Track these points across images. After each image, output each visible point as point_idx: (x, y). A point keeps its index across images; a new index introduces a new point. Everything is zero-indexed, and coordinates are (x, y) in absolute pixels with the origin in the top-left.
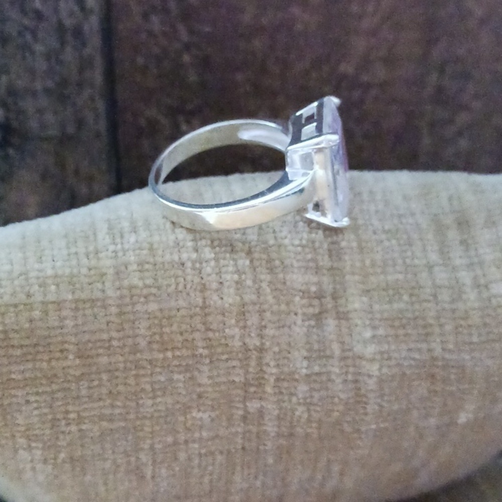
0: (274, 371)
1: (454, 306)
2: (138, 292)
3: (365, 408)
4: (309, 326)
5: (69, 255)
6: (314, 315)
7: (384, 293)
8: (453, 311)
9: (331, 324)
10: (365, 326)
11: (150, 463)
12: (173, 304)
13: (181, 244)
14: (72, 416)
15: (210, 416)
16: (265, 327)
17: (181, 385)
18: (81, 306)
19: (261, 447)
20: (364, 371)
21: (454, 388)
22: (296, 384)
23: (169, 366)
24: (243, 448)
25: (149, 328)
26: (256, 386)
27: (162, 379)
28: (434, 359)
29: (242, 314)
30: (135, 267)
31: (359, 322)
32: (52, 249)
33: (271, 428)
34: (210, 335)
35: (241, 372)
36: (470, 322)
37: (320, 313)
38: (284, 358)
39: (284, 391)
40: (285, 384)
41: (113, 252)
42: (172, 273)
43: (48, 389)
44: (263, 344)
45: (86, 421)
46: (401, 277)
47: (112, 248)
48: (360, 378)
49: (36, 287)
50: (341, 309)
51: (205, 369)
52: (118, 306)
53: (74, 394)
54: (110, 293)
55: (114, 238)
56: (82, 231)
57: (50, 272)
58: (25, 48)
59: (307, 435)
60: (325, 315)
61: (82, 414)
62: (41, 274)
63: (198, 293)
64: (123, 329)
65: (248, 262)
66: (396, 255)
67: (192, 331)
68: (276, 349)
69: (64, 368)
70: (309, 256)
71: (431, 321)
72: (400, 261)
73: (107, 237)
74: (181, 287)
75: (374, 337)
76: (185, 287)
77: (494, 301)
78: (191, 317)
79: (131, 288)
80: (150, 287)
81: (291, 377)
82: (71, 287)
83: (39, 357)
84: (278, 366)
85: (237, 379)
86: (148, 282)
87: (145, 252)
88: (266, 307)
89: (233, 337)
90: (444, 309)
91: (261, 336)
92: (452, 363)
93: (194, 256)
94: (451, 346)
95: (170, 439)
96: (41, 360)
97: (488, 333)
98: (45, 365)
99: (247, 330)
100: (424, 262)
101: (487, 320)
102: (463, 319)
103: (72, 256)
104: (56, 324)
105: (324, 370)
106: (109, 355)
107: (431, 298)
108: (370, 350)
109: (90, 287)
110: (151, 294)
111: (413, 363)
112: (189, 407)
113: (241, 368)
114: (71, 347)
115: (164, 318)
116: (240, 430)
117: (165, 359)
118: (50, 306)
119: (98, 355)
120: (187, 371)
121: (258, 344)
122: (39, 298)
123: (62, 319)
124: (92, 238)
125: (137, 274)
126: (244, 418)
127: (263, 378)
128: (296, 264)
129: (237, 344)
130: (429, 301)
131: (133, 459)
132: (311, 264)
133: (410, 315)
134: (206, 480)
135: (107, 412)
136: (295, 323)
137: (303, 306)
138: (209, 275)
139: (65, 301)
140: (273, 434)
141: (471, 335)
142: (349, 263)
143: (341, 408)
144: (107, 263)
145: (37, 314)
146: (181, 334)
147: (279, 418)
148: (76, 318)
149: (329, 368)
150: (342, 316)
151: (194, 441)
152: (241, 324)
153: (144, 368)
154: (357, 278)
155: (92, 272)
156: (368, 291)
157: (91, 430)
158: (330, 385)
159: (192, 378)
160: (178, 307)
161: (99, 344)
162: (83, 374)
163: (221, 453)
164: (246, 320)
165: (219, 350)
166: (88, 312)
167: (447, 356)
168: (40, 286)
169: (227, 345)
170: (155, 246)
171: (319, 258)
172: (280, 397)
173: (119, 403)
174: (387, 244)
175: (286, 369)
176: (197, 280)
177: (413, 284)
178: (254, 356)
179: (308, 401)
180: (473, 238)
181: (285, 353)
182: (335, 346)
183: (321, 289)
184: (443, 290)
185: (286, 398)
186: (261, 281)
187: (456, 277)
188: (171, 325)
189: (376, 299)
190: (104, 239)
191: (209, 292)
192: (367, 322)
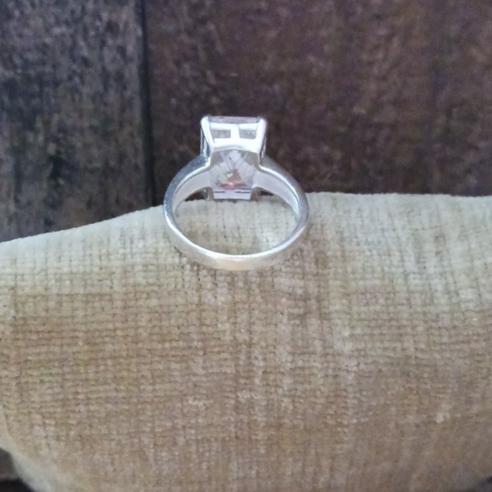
0: (262, 364)
1: (426, 310)
2: (141, 289)
4: (294, 324)
5: (84, 256)
6: (300, 315)
7: (362, 296)
8: (425, 314)
9: (314, 322)
10: (344, 326)
11: (152, 446)
12: (172, 301)
14: (81, 397)
15: (204, 404)
16: (254, 323)
17: (176, 373)
18: (90, 299)
19: (253, 437)
20: (343, 367)
21: (429, 387)
22: (279, 376)
23: (167, 355)
24: (237, 437)
25: (150, 320)
26: (247, 378)
27: (161, 367)
28: (408, 357)
29: (234, 312)
30: (140, 268)
31: (339, 322)
32: (71, 251)
34: (204, 329)
36: (440, 324)
37: (305, 314)
38: (271, 352)
39: (271, 383)
40: (272, 377)
41: (122, 255)
42: (172, 274)
43: (60, 371)
44: (251, 339)
45: (94, 402)
46: (378, 282)
47: (121, 251)
48: (340, 373)
49: (53, 282)
50: (324, 310)
51: (200, 360)
52: (124, 300)
53: (83, 376)
54: (116, 288)
55: (124, 244)
56: (99, 237)
57: (66, 270)
58: (74, 90)
59: (295, 427)
60: (309, 315)
61: (90, 395)
62: (60, 271)
63: (194, 292)
64: (127, 321)
66: (375, 264)
67: (188, 326)
68: (263, 344)
69: (74, 353)
70: (297, 263)
71: (404, 323)
72: (379, 269)
73: (119, 242)
74: (179, 287)
75: (352, 335)
76: (183, 286)
77: (463, 306)
78: (188, 313)
79: (135, 286)
80: (152, 285)
81: (278, 370)
82: (84, 283)
83: (52, 342)
85: (228, 371)
86: (151, 281)
87: (151, 255)
88: (254, 305)
89: (224, 332)
90: (417, 312)
91: (250, 332)
92: (424, 362)
94: (423, 346)
95: (169, 424)
96: (54, 345)
97: (458, 335)
98: (57, 349)
99: (238, 326)
100: (401, 270)
101: (456, 323)
102: (433, 321)
103: (87, 257)
104: (69, 313)
105: (307, 365)
106: (113, 344)
107: (405, 302)
108: (348, 347)
109: (100, 282)
110: (153, 291)
111: (388, 360)
112: (185, 395)
113: (232, 360)
114: (80, 334)
115: (163, 312)
116: (232, 419)
117: (163, 349)
118: (64, 298)
119: (105, 343)
120: (183, 361)
121: (247, 339)
122: (55, 291)
123: (74, 310)
124: (106, 242)
125: (142, 274)
126: (236, 408)
127: (253, 371)
128: (284, 269)
129: (228, 338)
130: (403, 304)
131: (136, 440)
132: (298, 270)
133: (385, 317)
134: (204, 466)
135: (112, 395)
136: (281, 322)
137: (289, 307)
138: (205, 277)
139: (77, 294)
140: (262, 425)
141: (440, 335)
142: (333, 270)
143: (323, 401)
144: (116, 264)
145: (52, 304)
146: (179, 327)
147: (267, 408)
148: (85, 309)
149: (312, 364)
150: (324, 317)
151: (191, 427)
152: (232, 320)
153: (144, 356)
154: (339, 283)
155: (103, 271)
156: (348, 295)
157: (98, 412)
158: (312, 379)
159: (188, 368)
160: (177, 304)
162: (91, 359)
164: (236, 317)
165: (213, 343)
166: (97, 304)
167: (420, 355)
168: (57, 281)
169: (219, 339)
170: (160, 251)
171: (306, 265)
172: (268, 388)
173: (122, 387)
174: (368, 253)
175: (272, 363)
176: (194, 280)
177: (388, 289)
178: (244, 351)
179: (293, 392)
180: (448, 250)
181: (271, 348)
182: (317, 343)
183: (306, 292)
184: (417, 295)
185: (273, 390)
186: (251, 283)
187: (429, 284)
188: (170, 319)
189: (354, 301)
190: (116, 244)
191: (204, 292)
192: (347, 323)
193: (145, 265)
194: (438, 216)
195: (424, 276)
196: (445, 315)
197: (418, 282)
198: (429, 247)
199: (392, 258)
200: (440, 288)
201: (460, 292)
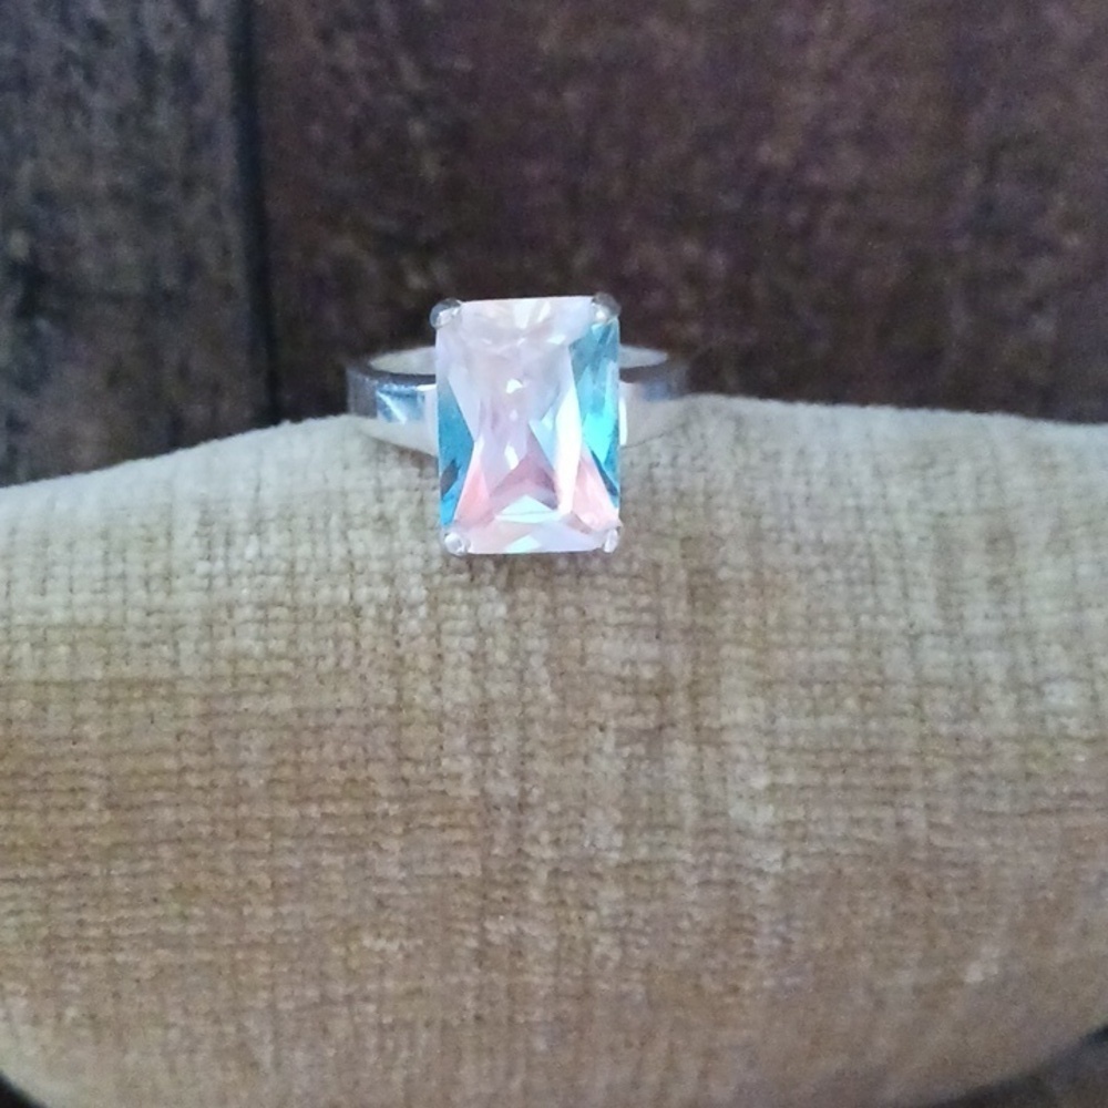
0: (549, 853)
1: (960, 728)
2: (248, 667)
3: (751, 944)
4: (632, 756)
5: (106, 579)
6: (646, 732)
7: (802, 692)
8: (958, 739)
9: (681, 752)
10: (754, 762)
11: (268, 1037)
12: (327, 698)
13: (358, 566)
14: (93, 932)
15: (401, 947)
16: (532, 756)
17: (335, 877)
18: (121, 693)
19: (520, 1019)
20: (750, 862)
21: (955, 910)
22: (594, 884)
23: (311, 834)
24: (478, 1018)
25: (272, 749)
26: (508, 887)
27: (296, 863)
28: (909, 844)
29: (482, 726)
30: (247, 612)
31: (743, 753)
32: (71, 564)
33: (538, 977)
35: (474, 854)
36: (993, 767)
37: (661, 728)
38: (570, 826)
39: (569, 899)
40: (571, 884)
41: (203, 577)
42: (331, 629)
43: (40, 873)
44: (524, 793)
45: (125, 945)
46: (843, 655)
47: (202, 567)
48: (740, 877)
49: (25, 648)
50: (706, 722)
51: (393, 845)
52: (205, 698)
53: (98, 885)
54: (188, 668)
55: (210, 546)
56: (143, 526)
57: (59, 616)
58: (71, 101)
59: (622, 997)
60: (669, 731)
61: (114, 930)
62: (42, 620)
63: (385, 677)
64: (212, 749)
65: (502, 610)
66: (838, 605)
67: (367, 762)
68: (554, 806)
69: (76, 829)
70: (644, 601)
71: (905, 761)
72: (846, 622)
73: (196, 541)
74: (346, 664)
75: (773, 788)
76: (357, 660)
77: (1052, 724)
78: (367, 729)
79: (235, 658)
80: (280, 657)
81: (588, 867)
82: (104, 651)
83: (22, 802)
84: (556, 843)
85: (465, 871)
86: (278, 646)
87: (275, 580)
88: (534, 711)
89: (458, 777)
90: (935, 735)
91: (521, 776)
92: (949, 856)
93: (384, 593)
94: (947, 820)
95: (312, 993)
96: (25, 808)
97: (1035, 794)
98: (32, 820)
99: (491, 762)
100: (902, 623)
101: (1033, 766)
102: (976, 759)
103: (112, 583)
104: (64, 731)
105: (661, 855)
106: (177, 806)
107: (909, 707)
108: (765, 815)
109: (145, 652)
110: (280, 675)
111: (859, 849)
112: (357, 928)
113: (474, 845)
114: (94, 783)
115: (306, 728)
116: (468, 979)
117: (303, 819)
118: (53, 691)
119: (155, 804)
120: (352, 848)
121: (514, 793)
122: (28, 672)
123: (79, 720)
124: (162, 542)
125: (252, 628)
126: (480, 956)
127: (525, 870)
128: (612, 618)
129: (467, 791)
130: (903, 714)
131: (230, 1029)
132: (646, 618)
133: (858, 744)
134: (397, 1077)
135: (172, 928)
136: (600, 750)
137: (618, 714)
138: (413, 638)
139: (85, 681)
140: (543, 992)
141: (993, 795)
142: (732, 617)
143: (697, 940)
144: (188, 599)
145: (21, 707)
146: (342, 765)
147: (556, 957)
148: (108, 719)
149: (671, 852)
150: (707, 737)
151: (366, 999)
152: (478, 748)
153: (253, 837)
154: (745, 653)
155: (153, 620)
156: (769, 684)
157: (137, 967)
158: (672, 890)
159: (363, 864)
160: (338, 706)
161: (155, 780)
162: (116, 845)
163: (428, 1025)
164: (488, 739)
165: (427, 805)
166: (136, 707)
167: (939, 840)
168: (34, 646)
169: (444, 793)
170: (300, 568)
171: (667, 602)
172: (562, 913)
173: (196, 911)
174: (821, 576)
175: (574, 850)
176: (385, 647)
177: (871, 675)
178: (504, 822)
179: (623, 922)
180: (1019, 575)
181: (573, 816)
182: (688, 802)
183: (665, 674)
184: (939, 693)
185: (573, 915)
186: (529, 653)
187: (971, 663)
188: (321, 746)
189: (784, 703)
190: (188, 546)
191: (411, 675)
192: (761, 755)
193: (262, 606)
194: (998, 481)
195: (959, 641)
196: (1006, 746)
197: (943, 656)
198: (974, 564)
199: (881, 590)
200: (998, 674)
201: (1047, 688)
